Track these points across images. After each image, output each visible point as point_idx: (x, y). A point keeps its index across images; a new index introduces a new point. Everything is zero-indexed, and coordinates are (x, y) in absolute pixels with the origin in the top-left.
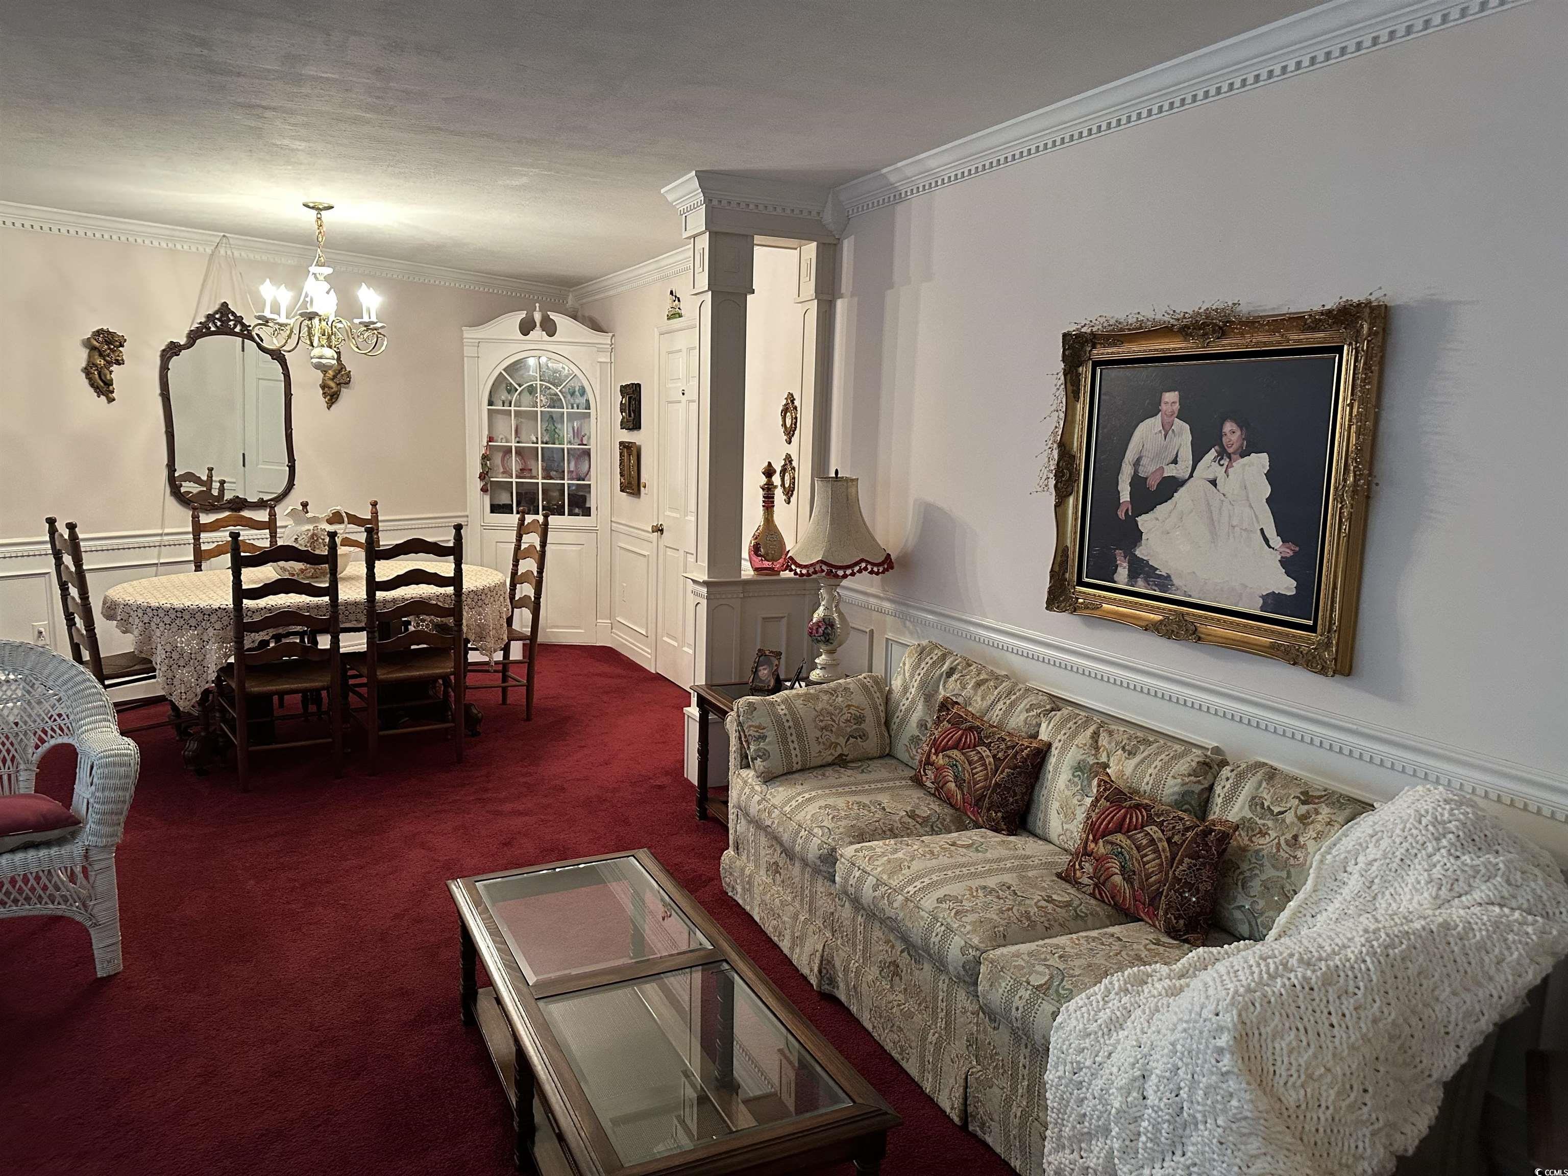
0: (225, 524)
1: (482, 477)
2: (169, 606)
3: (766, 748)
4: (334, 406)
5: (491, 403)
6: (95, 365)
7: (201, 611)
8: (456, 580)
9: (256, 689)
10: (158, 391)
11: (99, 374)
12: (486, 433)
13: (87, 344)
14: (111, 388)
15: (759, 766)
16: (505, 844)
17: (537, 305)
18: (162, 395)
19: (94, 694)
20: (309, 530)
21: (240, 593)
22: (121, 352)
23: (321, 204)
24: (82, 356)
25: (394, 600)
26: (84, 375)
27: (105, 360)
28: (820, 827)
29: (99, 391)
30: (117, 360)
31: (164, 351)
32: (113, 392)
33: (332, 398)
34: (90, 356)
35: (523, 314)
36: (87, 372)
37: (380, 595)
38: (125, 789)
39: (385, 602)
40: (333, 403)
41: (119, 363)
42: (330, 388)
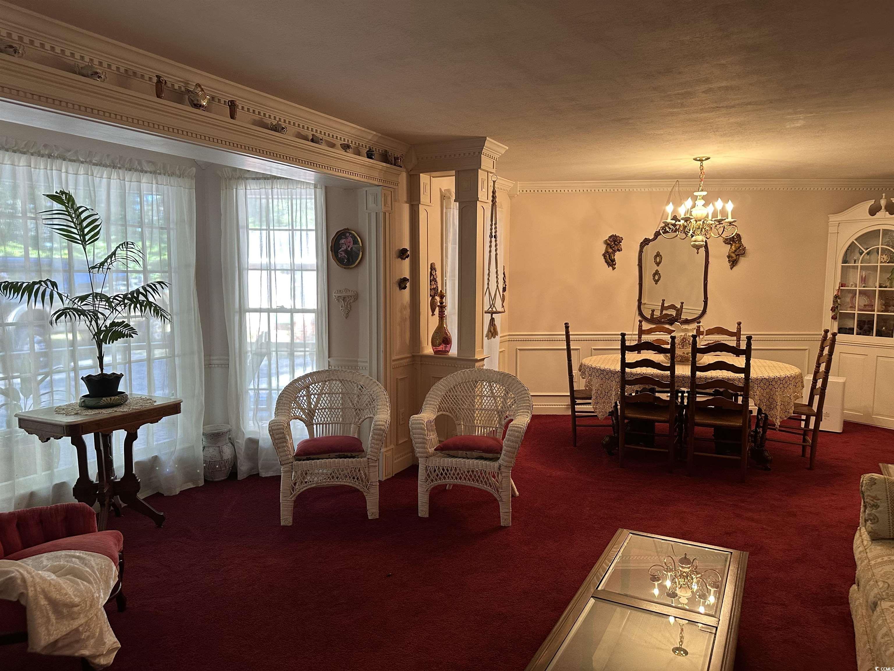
0: (654, 331)
1: (833, 310)
2: (599, 367)
3: (877, 515)
4: (734, 268)
5: (845, 261)
6: (608, 252)
7: (611, 371)
8: (746, 370)
9: (630, 415)
10: (637, 263)
11: (609, 256)
12: (839, 281)
13: (606, 242)
14: (614, 262)
15: (869, 526)
16: (727, 533)
17: (884, 195)
18: (638, 265)
19: (527, 400)
20: (682, 336)
21: (624, 364)
22: (621, 245)
23: (704, 157)
24: (603, 248)
25: (706, 378)
26: (603, 257)
27: (612, 249)
28: (884, 582)
29: (609, 265)
30: (619, 249)
31: (641, 243)
32: (615, 265)
33: (733, 262)
34: (606, 248)
35: (872, 202)
36: (604, 255)
37: (698, 374)
38: (516, 443)
39: (700, 378)
40: (734, 266)
41: (619, 250)
42: (732, 257)
